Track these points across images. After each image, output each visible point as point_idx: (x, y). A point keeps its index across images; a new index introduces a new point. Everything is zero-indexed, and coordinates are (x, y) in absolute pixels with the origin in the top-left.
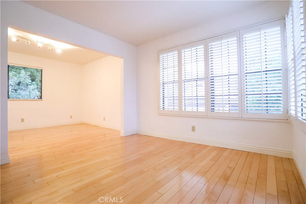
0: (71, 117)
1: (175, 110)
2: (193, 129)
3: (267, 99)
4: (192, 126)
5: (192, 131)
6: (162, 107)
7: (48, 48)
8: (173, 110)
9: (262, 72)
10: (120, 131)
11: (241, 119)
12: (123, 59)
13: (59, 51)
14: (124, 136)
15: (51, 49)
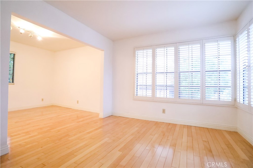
0: (43, 100)
1: (147, 96)
2: (164, 111)
3: (219, 90)
4: (163, 109)
5: (163, 113)
6: (136, 94)
7: (30, 35)
8: (145, 96)
9: (218, 71)
10: (99, 114)
11: (202, 104)
12: (103, 52)
13: (39, 39)
14: (103, 118)
15: (32, 36)
